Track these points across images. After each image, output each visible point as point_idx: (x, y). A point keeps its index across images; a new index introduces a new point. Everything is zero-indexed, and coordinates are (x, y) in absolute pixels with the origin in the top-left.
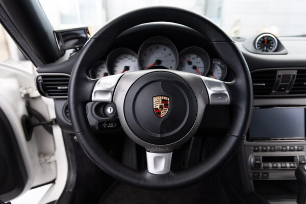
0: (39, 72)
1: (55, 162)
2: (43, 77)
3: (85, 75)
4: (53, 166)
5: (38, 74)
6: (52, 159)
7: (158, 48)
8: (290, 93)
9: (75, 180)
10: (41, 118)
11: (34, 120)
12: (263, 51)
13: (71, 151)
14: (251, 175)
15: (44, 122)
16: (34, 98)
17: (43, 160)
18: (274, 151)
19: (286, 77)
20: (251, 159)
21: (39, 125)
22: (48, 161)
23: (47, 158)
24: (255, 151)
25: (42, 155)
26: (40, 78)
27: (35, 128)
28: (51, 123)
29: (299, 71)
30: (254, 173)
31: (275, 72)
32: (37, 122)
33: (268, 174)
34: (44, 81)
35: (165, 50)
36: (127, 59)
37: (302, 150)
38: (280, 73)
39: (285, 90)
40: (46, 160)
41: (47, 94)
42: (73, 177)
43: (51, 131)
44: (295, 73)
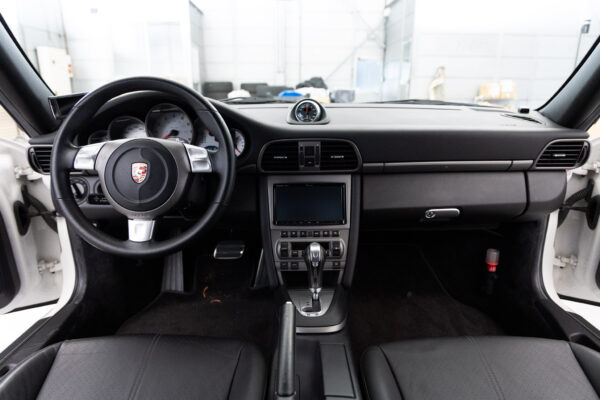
0: (31, 143)
1: (61, 271)
2: (36, 149)
3: (68, 141)
4: (57, 278)
5: (29, 146)
6: (57, 268)
7: (174, 116)
8: (321, 168)
9: (84, 291)
10: (40, 208)
11: (32, 210)
12: (305, 121)
13: (79, 251)
14: (278, 264)
15: (44, 213)
16: (32, 181)
17: (44, 267)
18: (305, 236)
19: (309, 150)
20: (277, 248)
21: (39, 215)
22: (52, 270)
23: (50, 265)
24: (283, 236)
25: (43, 261)
26: (32, 150)
27: (32, 219)
28: (54, 213)
29: (323, 143)
30: (281, 263)
31: (296, 143)
32: (36, 212)
33: (297, 263)
34: (37, 153)
35: (182, 118)
36: (137, 129)
37: (337, 236)
38: (301, 145)
39: (313, 165)
40: (48, 269)
41: (41, 170)
42: (83, 286)
43: (54, 227)
44: (318, 144)
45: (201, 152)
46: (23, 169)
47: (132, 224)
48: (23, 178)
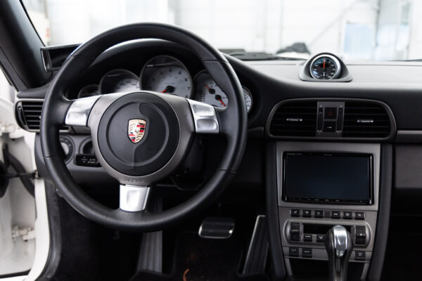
0: (19, 97)
1: (34, 239)
2: (24, 103)
4: (30, 247)
5: (17, 99)
6: (30, 236)
7: (171, 71)
8: (344, 135)
9: (57, 264)
10: (20, 168)
11: (11, 170)
12: (321, 78)
13: (55, 219)
14: (286, 250)
15: (22, 174)
16: (13, 140)
17: (17, 233)
18: (321, 217)
19: (331, 112)
20: (286, 230)
21: (17, 176)
22: (25, 238)
23: (23, 232)
24: (293, 215)
25: (17, 227)
26: (20, 104)
27: (10, 180)
28: (33, 175)
29: (347, 104)
30: (291, 248)
31: (315, 103)
32: (15, 173)
33: (310, 249)
34: (24, 108)
35: (180, 73)
36: (129, 85)
37: (362, 219)
38: (320, 105)
39: (333, 130)
40: (21, 236)
41: (26, 126)
42: (56, 258)
43: (31, 190)
44: (342, 105)
45: (207, 109)
46: (6, 126)
47: (124, 190)
48: (6, 135)
